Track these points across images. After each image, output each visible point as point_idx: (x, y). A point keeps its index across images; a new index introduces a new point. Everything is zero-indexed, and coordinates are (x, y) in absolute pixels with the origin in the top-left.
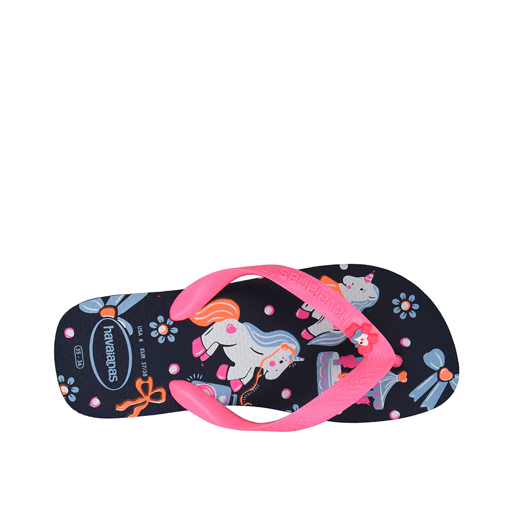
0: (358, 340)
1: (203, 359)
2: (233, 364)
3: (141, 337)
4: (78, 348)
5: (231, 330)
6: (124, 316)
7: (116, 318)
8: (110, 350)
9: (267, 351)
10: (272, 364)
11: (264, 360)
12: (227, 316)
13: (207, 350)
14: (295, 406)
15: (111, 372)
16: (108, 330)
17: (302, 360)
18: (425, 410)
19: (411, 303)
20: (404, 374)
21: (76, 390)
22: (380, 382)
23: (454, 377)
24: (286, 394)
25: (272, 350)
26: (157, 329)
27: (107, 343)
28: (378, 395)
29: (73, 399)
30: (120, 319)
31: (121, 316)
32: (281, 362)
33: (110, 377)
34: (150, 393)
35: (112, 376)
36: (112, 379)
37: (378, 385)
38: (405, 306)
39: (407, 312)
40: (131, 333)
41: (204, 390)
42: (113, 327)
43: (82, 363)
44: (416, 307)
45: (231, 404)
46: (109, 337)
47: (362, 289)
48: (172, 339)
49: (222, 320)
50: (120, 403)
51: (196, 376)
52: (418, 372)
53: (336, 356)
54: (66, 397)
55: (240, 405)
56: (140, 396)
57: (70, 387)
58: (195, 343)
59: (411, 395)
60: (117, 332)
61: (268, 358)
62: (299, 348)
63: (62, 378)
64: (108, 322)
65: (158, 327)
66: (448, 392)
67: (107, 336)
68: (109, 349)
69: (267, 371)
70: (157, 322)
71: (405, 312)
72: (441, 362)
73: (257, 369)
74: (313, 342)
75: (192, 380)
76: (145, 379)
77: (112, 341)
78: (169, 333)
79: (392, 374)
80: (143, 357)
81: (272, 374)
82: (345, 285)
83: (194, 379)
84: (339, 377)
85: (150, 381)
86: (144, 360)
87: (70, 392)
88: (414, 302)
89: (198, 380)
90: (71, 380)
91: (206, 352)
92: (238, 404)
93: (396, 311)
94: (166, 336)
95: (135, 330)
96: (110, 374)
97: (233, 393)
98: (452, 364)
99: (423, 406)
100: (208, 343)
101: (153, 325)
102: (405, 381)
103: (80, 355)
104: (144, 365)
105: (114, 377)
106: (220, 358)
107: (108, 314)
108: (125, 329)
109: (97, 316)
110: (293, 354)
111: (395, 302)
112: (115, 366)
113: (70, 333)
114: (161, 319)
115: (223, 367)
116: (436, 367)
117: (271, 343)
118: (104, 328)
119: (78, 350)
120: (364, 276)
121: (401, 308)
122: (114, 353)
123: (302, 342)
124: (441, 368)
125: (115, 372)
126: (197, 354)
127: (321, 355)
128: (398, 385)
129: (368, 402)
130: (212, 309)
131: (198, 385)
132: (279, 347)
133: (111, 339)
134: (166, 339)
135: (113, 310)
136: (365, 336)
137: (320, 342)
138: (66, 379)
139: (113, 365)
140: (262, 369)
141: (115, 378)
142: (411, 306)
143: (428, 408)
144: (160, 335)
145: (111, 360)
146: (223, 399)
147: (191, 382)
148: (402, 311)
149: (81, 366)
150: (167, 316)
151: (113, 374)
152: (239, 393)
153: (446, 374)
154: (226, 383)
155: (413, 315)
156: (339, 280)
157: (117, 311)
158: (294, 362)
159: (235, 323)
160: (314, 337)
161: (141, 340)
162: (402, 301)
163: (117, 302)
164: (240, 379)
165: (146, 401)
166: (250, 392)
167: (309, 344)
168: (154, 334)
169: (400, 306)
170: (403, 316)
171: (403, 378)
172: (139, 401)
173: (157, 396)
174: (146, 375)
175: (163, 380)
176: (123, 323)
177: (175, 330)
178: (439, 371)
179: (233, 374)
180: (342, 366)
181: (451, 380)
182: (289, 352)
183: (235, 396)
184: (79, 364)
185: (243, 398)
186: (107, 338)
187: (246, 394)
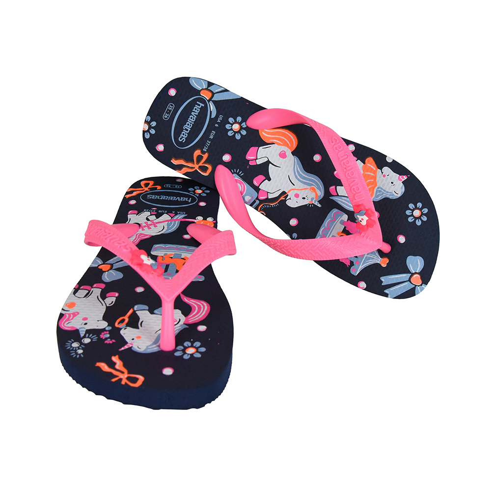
0: (360, 217)
1: (251, 163)
2: (269, 179)
3: (218, 123)
4: (172, 105)
5: (283, 155)
6: (215, 102)
7: (209, 101)
8: (192, 120)
9: (298, 185)
10: (297, 196)
11: (293, 189)
12: (285, 144)
13: (257, 159)
14: (295, 235)
15: (183, 134)
16: (199, 105)
17: (319, 205)
18: (386, 295)
19: (422, 214)
20: (387, 261)
21: (153, 132)
22: (366, 255)
23: (421, 285)
24: (293, 222)
25: (302, 186)
26: (232, 125)
27: (192, 113)
28: (358, 263)
29: (147, 136)
30: (211, 103)
31: (213, 101)
32: (304, 198)
33: (181, 137)
34: (201, 164)
35: (183, 137)
36: (181, 139)
37: (362, 256)
38: (417, 213)
39: (416, 218)
40: (213, 116)
41: (239, 184)
42: (203, 105)
43: (168, 117)
44: (425, 218)
45: (251, 205)
46: (196, 110)
47: (392, 183)
48: (238, 137)
49: (281, 145)
50: (176, 159)
51: (239, 172)
52: (398, 265)
53: (345, 217)
54: (144, 132)
55: (257, 210)
56: (192, 161)
57: (150, 127)
58: (252, 150)
59: (382, 279)
60: (204, 110)
61: (295, 189)
62: (322, 196)
63: (149, 118)
64: (202, 100)
65: (234, 123)
66: (410, 293)
67: (196, 109)
68: (191, 118)
69: (290, 199)
70: (235, 120)
71: (414, 217)
72: (418, 269)
73: (284, 193)
74: (335, 198)
75: (234, 173)
76: (203, 153)
77: (197, 114)
78: (239, 132)
79: (377, 254)
80: (211, 137)
81: (292, 203)
82: (382, 173)
83: (236, 173)
84: (338, 234)
85: (205, 156)
86: (210, 140)
87: (148, 131)
88: (425, 215)
89: (239, 175)
90: (154, 124)
91: (256, 160)
92: (256, 208)
93: (408, 212)
94: (235, 132)
95: (217, 116)
96: (182, 135)
97: (257, 198)
98: (426, 275)
99: (386, 291)
100: (262, 155)
101: (231, 120)
102: (384, 265)
103: (170, 111)
104: (208, 143)
105: (183, 138)
106: (263, 170)
107: (206, 95)
108: (211, 112)
109: (198, 92)
110: (316, 197)
111: (411, 206)
112: (188, 132)
113: (172, 92)
114: (239, 119)
115: (261, 177)
116: (413, 270)
117: (304, 181)
118: (197, 102)
119: (171, 107)
120: (400, 175)
121: (412, 213)
122: (193, 123)
123: (327, 194)
124: (416, 273)
125: (186, 135)
126: (249, 157)
127: (335, 211)
128: (377, 266)
129: (348, 264)
130: (278, 133)
131: (236, 178)
132: (309, 187)
133: (197, 112)
134: (234, 135)
135: (210, 94)
136: (365, 218)
137: (340, 201)
138: (151, 121)
139: (187, 130)
140: (288, 195)
141: (183, 140)
142: (421, 216)
143: (389, 296)
144: (232, 129)
145: (188, 126)
146: (247, 198)
147: (233, 173)
148: (412, 215)
149: (166, 118)
150: (245, 120)
151: (184, 136)
152: (261, 201)
153: (417, 279)
154: (257, 189)
155: (419, 223)
156: (380, 167)
157: (212, 97)
158: (313, 204)
159: (289, 153)
160: (338, 195)
161: (217, 125)
162: (416, 208)
163: (217, 91)
164: (268, 192)
165: (194, 168)
166: (270, 205)
167: (331, 198)
168: (228, 126)
169: (413, 211)
170: (410, 220)
171: (384, 262)
172: (190, 165)
173: (204, 169)
174: (206, 150)
175: (215, 161)
176: (212, 107)
177: (244, 133)
178: (413, 274)
179: (265, 186)
180: (345, 227)
181: (419, 286)
182: (313, 195)
183: (258, 202)
184: (166, 116)
185: (262, 207)
186: (195, 111)
187: (266, 205)
